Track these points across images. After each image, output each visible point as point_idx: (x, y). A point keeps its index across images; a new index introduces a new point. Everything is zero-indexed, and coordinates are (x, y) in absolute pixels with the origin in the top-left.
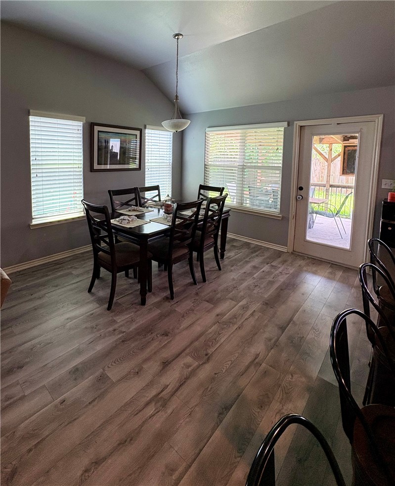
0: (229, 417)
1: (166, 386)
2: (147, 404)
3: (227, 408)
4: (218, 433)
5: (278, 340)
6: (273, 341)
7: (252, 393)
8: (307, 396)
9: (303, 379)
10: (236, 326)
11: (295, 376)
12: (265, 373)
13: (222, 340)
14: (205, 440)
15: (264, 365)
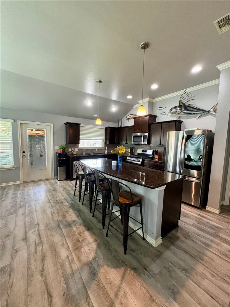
0: (61, 226)
1: (35, 241)
2: (36, 249)
3: (59, 225)
4: (63, 230)
5: (51, 205)
6: (51, 207)
7: (60, 218)
8: (71, 208)
9: (67, 207)
10: (35, 212)
11: (65, 208)
12: (58, 213)
13: (36, 218)
14: (63, 234)
15: (55, 212)
